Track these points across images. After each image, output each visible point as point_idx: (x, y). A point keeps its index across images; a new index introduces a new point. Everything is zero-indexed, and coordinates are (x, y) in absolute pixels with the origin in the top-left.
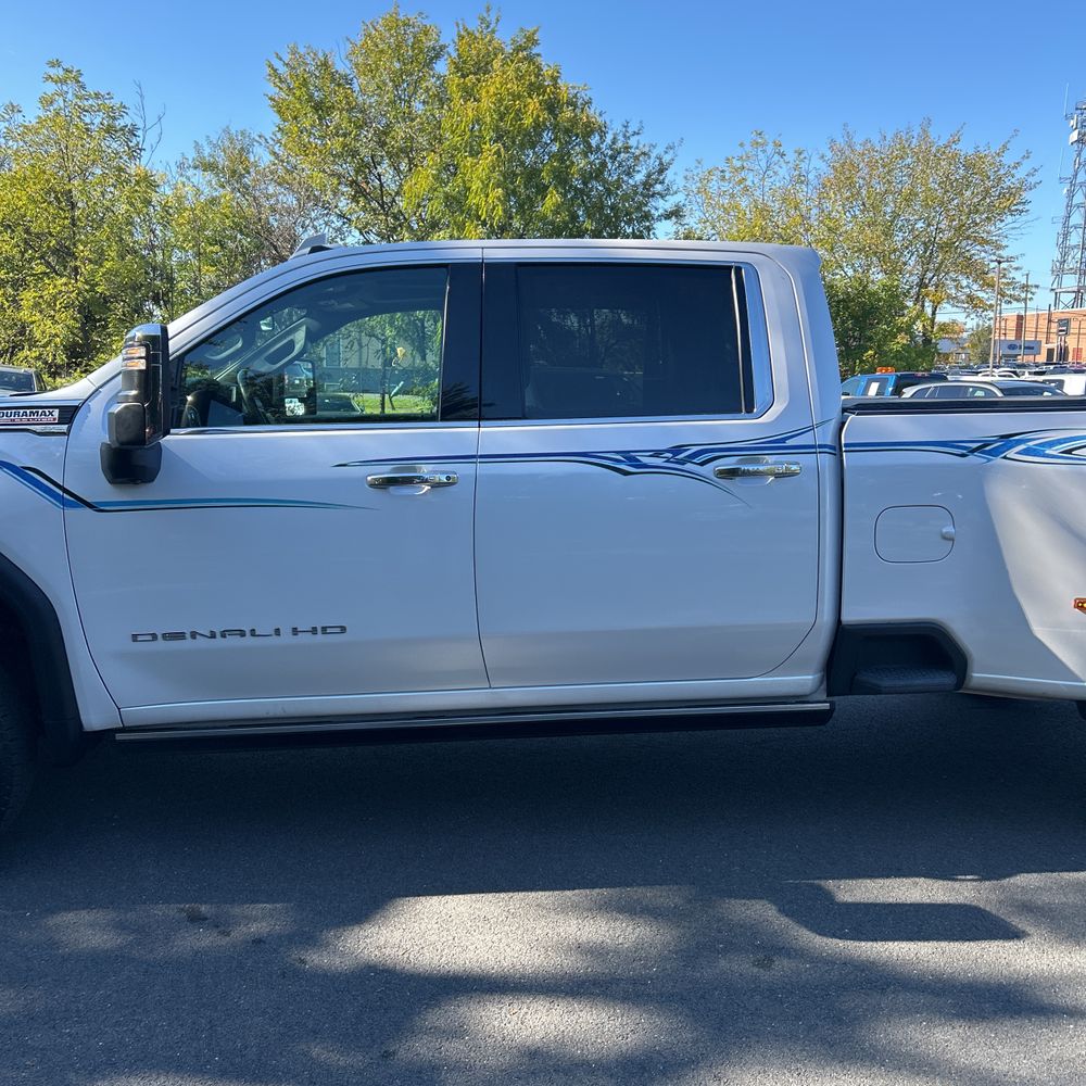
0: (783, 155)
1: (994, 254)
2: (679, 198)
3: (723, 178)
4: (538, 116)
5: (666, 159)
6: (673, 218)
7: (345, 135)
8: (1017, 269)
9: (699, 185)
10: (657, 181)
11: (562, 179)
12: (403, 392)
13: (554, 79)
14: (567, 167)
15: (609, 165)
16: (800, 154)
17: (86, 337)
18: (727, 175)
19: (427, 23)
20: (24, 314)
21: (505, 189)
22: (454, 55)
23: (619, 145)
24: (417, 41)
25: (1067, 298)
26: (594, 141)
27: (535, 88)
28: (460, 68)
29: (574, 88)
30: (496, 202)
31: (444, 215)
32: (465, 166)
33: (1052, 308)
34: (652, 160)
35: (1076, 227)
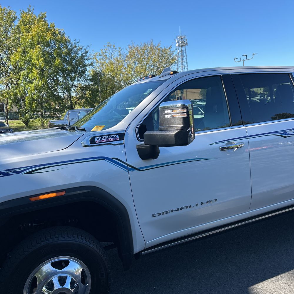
0: (116, 49)
2: (92, 60)
4: (51, 38)
5: (87, 50)
6: (91, 66)
10: (85, 56)
11: (60, 55)
13: (53, 27)
14: (61, 52)
16: (120, 48)
18: (101, 54)
21: (44, 58)
22: (21, 19)
23: (73, 46)
24: (9, 15)
29: (60, 30)
30: (42, 62)
31: (24, 66)
32: (30, 52)
34: (83, 50)
35: (180, 67)
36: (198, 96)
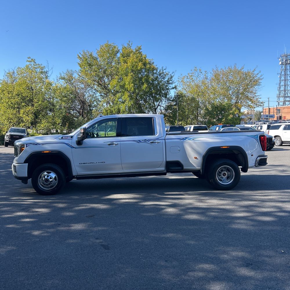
0: (202, 72)
1: (254, 95)
2: (176, 84)
3: (187, 78)
4: (141, 67)
7: (96, 71)
8: (260, 98)
9: (181, 80)
10: (170, 80)
11: (147, 81)
12: (110, 131)
13: (145, 58)
14: (148, 78)
15: (159, 77)
16: (206, 72)
17: (35, 120)
19: (115, 45)
20: (21, 115)
21: (134, 83)
22: (122, 52)
24: (113, 49)
25: (281, 103)
26: (155, 71)
27: (141, 60)
28: (123, 56)
29: (150, 60)
30: (132, 87)
31: (120, 90)
32: (124, 79)
33: (278, 106)
34: (169, 75)
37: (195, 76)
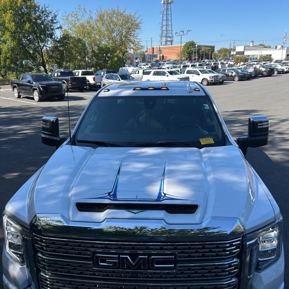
0: (86, 12)
3: (72, 16)
4: (21, 4)
5: (56, 14)
6: (60, 29)
9: (66, 18)
10: (54, 19)
11: (30, 21)
14: (30, 17)
15: (42, 15)
16: (90, 12)
21: (15, 22)
23: (44, 10)
25: (163, 43)
26: (37, 9)
30: (13, 26)
32: (3, 16)
33: (160, 46)
34: (52, 14)
35: (164, 25)
36: (176, 57)
37: (80, 15)
